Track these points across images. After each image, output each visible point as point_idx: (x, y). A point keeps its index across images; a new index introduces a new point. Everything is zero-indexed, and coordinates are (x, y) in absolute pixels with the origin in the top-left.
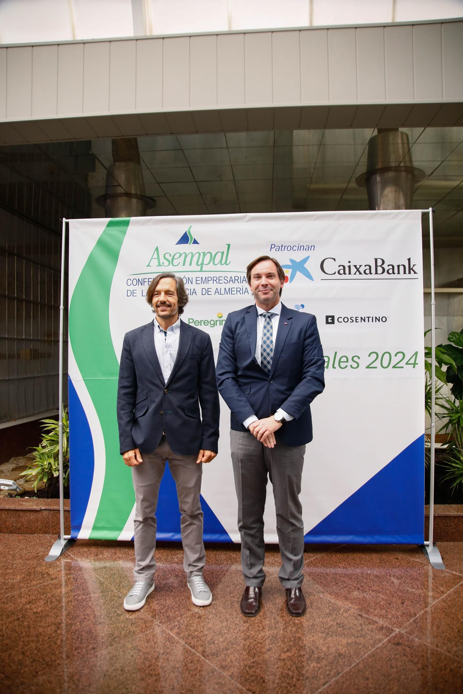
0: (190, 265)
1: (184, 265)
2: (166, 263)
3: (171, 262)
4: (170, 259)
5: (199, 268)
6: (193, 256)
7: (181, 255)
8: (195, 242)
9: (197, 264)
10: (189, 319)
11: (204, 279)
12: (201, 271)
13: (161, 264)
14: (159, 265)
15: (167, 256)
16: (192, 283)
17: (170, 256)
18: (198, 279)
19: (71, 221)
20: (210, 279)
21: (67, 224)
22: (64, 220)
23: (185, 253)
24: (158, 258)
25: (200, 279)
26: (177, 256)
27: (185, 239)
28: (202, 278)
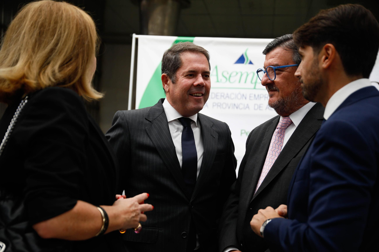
0: (245, 82)
1: (240, 82)
2: (224, 80)
3: (228, 79)
4: (228, 76)
5: (253, 86)
6: (248, 75)
7: (237, 73)
8: (251, 63)
9: (251, 82)
10: (242, 130)
11: (257, 96)
12: (255, 88)
13: (219, 80)
14: (218, 81)
15: (225, 74)
16: (246, 98)
17: (228, 73)
18: (251, 96)
19: (140, 37)
20: (262, 96)
21: (137, 40)
22: (135, 36)
23: (241, 73)
24: (217, 75)
25: (253, 96)
26: (235, 74)
27: (241, 60)
28: (255, 95)
